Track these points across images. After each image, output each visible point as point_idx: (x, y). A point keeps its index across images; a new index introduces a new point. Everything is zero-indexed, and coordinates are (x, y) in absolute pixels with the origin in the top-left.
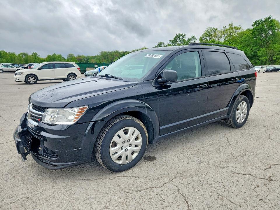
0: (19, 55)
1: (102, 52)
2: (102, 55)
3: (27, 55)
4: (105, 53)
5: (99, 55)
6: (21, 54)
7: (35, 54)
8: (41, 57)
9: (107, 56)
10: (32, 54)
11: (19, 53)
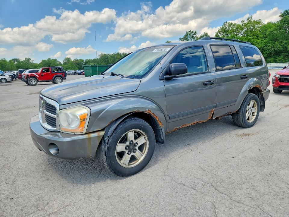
0: (10, 61)
1: (102, 54)
2: (101, 58)
3: (19, 60)
4: (105, 55)
5: (98, 58)
6: (13, 60)
7: (28, 60)
8: (35, 63)
9: (108, 58)
10: (24, 59)
11: (11, 59)
